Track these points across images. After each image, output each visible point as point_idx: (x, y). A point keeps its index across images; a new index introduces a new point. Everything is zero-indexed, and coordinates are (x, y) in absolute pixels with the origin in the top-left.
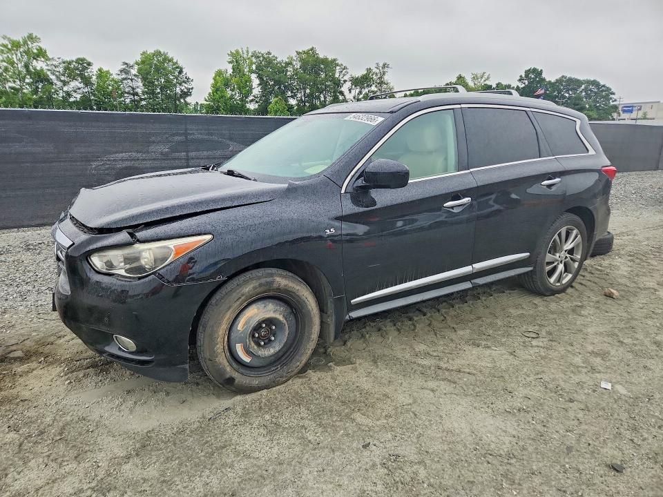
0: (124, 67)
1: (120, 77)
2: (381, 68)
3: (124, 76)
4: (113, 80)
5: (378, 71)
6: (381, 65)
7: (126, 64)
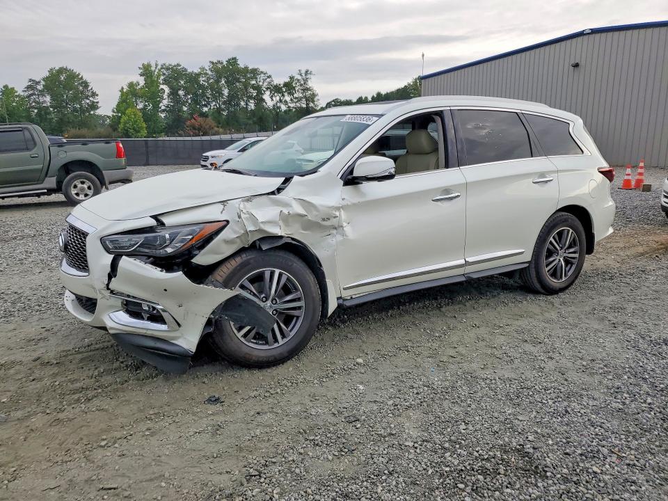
0: (30, 83)
1: (26, 94)
2: (304, 75)
3: (31, 92)
4: (19, 96)
5: (299, 77)
6: (303, 72)
7: (33, 80)
